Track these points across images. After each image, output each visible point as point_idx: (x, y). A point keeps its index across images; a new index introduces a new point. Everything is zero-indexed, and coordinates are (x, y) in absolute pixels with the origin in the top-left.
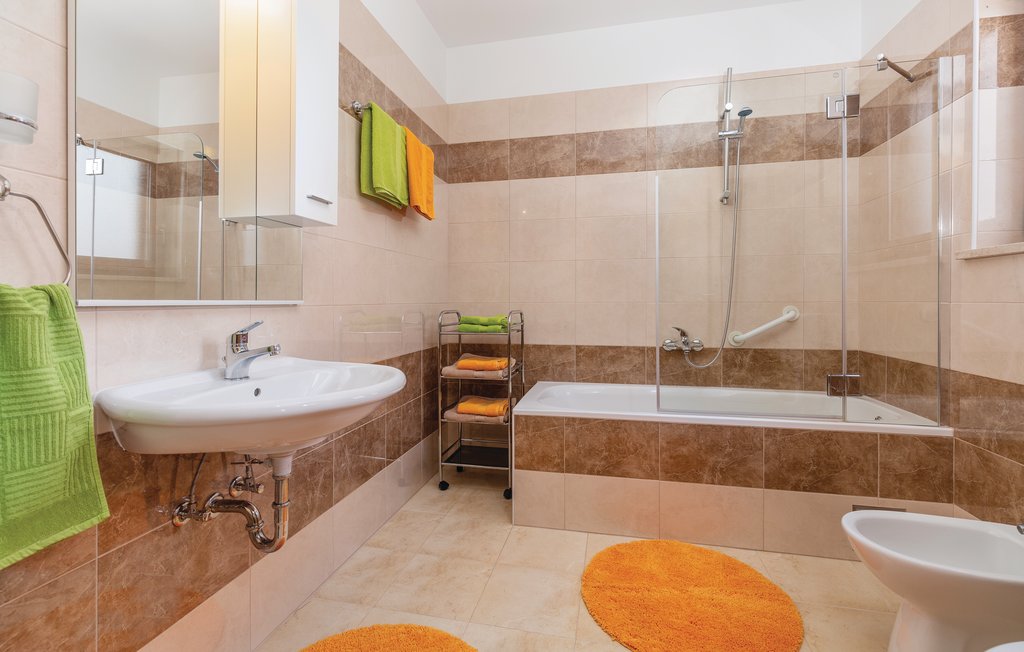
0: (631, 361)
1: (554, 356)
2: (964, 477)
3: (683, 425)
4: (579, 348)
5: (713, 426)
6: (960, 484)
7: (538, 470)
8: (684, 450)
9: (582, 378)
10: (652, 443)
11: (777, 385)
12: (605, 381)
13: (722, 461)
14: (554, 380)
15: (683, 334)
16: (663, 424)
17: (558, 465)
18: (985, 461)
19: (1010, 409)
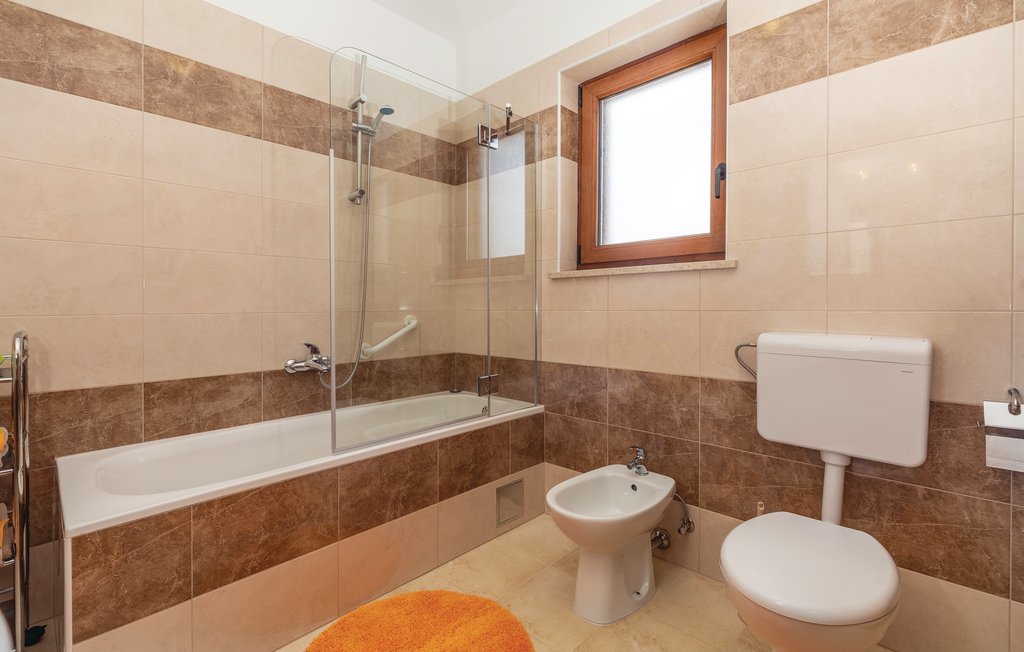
0: (241, 393)
1: (97, 407)
2: (552, 440)
3: (365, 461)
4: (150, 387)
5: (395, 453)
6: (549, 446)
7: (134, 620)
8: (367, 491)
9: (156, 432)
10: (330, 496)
11: (400, 394)
12: (199, 429)
13: (402, 488)
14: (97, 447)
15: (315, 350)
16: (343, 467)
17: (179, 590)
18: (568, 423)
19: (586, 384)
